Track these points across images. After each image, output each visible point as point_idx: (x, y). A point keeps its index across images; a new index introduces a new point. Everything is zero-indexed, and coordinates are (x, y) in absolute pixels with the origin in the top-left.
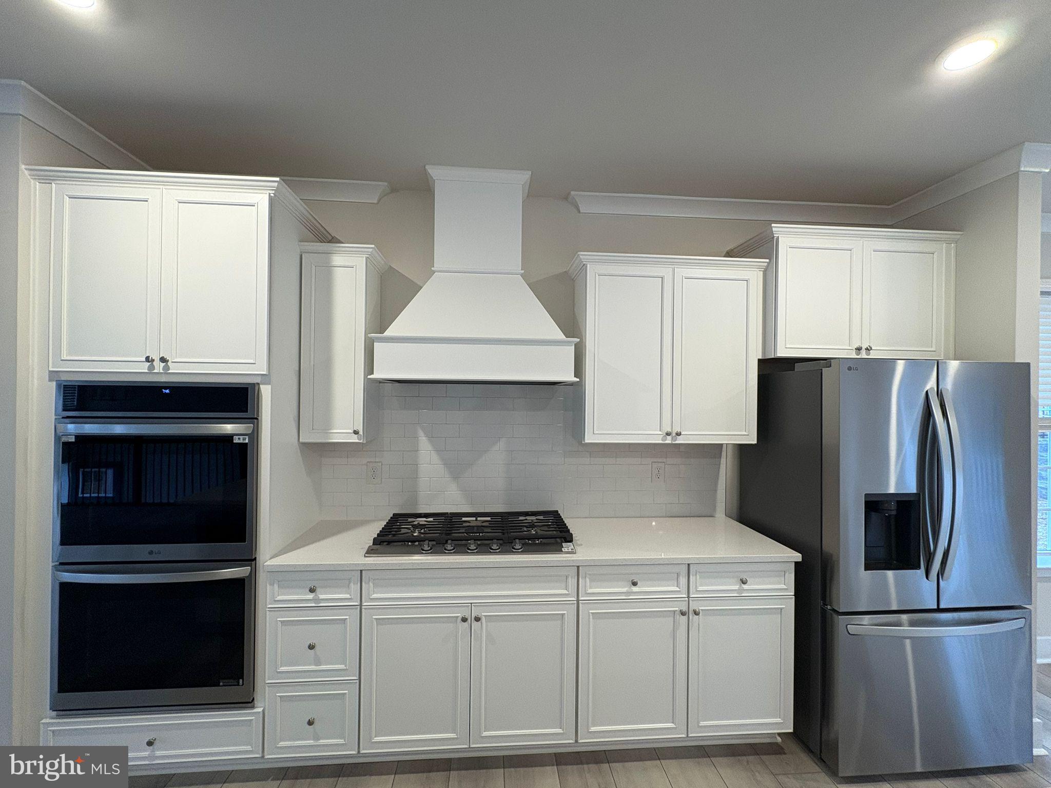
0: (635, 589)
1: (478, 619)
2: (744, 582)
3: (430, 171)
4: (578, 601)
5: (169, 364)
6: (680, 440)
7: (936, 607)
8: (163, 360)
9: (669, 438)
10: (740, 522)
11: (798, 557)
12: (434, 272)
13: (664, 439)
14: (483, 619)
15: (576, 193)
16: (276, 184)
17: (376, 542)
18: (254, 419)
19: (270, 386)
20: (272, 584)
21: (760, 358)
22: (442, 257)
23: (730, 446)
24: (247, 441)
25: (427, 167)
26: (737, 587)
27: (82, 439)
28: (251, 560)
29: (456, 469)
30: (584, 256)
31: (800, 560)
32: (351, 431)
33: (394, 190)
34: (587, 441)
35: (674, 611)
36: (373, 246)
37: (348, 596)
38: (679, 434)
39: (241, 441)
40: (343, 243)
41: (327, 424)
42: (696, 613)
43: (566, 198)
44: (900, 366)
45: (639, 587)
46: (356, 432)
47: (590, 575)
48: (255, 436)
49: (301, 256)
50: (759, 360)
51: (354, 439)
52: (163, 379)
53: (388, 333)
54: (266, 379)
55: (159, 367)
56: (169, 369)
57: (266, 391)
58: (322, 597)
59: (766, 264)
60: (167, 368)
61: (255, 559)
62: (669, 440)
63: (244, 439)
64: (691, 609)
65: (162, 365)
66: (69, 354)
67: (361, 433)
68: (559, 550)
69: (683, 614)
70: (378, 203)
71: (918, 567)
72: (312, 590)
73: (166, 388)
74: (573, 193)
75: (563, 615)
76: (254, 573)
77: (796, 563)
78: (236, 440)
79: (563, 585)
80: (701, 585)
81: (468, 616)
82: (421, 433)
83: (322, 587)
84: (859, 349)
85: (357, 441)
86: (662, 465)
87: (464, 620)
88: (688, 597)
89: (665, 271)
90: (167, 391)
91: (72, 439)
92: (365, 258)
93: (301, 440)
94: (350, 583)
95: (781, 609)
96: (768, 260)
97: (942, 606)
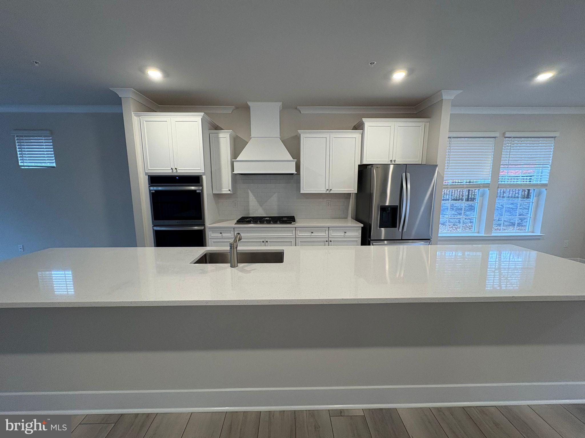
0: (313, 234)
1: (267, 242)
2: (345, 233)
3: (249, 104)
4: (296, 237)
5: (177, 170)
6: (331, 192)
7: (401, 239)
8: (176, 169)
9: (328, 191)
10: (356, 220)
11: (362, 225)
12: (251, 138)
13: (326, 191)
14: (269, 242)
15: (299, 107)
16: (203, 115)
17: (237, 221)
18: (202, 185)
19: (205, 176)
20: (210, 232)
21: (359, 164)
22: (254, 133)
23: (353, 194)
24: (200, 192)
25: (247, 102)
26: (343, 234)
27: (156, 191)
28: (204, 225)
29: (261, 203)
30: (300, 131)
31: (363, 226)
32: (228, 190)
33: (237, 108)
34: (301, 192)
35: (324, 241)
36: (232, 130)
37: (230, 235)
38: (331, 190)
39: (199, 192)
40: (223, 130)
41: (221, 188)
42: (330, 241)
43: (296, 108)
44: (392, 167)
45: (314, 234)
46: (229, 190)
47: (299, 230)
48: (202, 190)
49: (209, 134)
50: (359, 165)
51: (229, 192)
52: (176, 174)
53: (237, 159)
54: (204, 174)
55: (175, 171)
56: (173, 171)
57: (204, 177)
58: (223, 235)
59: (362, 132)
60: (177, 171)
61: (205, 225)
62: (328, 192)
63: (199, 191)
64: (329, 240)
65: (176, 170)
66: (150, 168)
67: (231, 190)
68: (290, 223)
69: (327, 241)
70: (231, 113)
71: (396, 227)
72: (221, 233)
73: (177, 177)
74: (298, 107)
75: (291, 241)
76: (205, 228)
77: (362, 227)
78: (197, 191)
79: (291, 233)
80: (332, 233)
81: (264, 241)
82: (250, 192)
83: (224, 232)
84: (391, 161)
85: (230, 193)
86: (329, 202)
87: (263, 242)
88: (329, 237)
89: (327, 135)
90: (178, 178)
91: (154, 191)
92: (229, 135)
93: (213, 193)
94: (231, 232)
95: (357, 241)
96: (362, 131)
97: (403, 239)
